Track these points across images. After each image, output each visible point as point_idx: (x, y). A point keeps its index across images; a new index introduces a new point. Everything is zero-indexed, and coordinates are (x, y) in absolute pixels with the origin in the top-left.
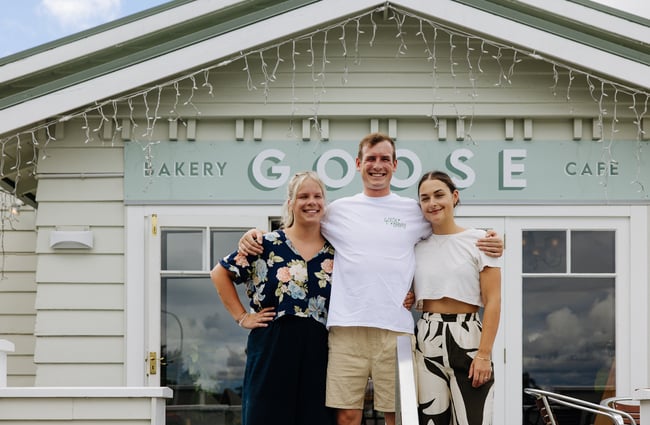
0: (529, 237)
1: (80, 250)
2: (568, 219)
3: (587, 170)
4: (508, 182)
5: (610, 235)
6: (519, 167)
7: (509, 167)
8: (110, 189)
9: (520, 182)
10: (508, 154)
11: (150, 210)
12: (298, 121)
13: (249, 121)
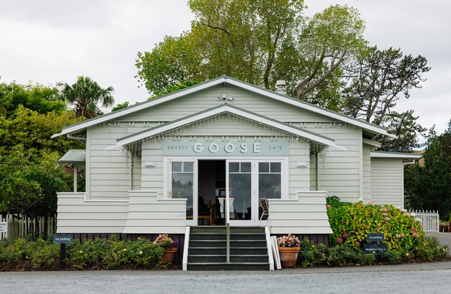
0: (260, 164)
1: (153, 167)
2: (270, 160)
3: (274, 148)
4: (255, 151)
5: (280, 163)
6: (258, 147)
7: (255, 147)
8: (159, 152)
9: (258, 151)
10: (255, 144)
11: (169, 158)
12: (205, 136)
13: (193, 136)
